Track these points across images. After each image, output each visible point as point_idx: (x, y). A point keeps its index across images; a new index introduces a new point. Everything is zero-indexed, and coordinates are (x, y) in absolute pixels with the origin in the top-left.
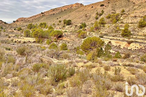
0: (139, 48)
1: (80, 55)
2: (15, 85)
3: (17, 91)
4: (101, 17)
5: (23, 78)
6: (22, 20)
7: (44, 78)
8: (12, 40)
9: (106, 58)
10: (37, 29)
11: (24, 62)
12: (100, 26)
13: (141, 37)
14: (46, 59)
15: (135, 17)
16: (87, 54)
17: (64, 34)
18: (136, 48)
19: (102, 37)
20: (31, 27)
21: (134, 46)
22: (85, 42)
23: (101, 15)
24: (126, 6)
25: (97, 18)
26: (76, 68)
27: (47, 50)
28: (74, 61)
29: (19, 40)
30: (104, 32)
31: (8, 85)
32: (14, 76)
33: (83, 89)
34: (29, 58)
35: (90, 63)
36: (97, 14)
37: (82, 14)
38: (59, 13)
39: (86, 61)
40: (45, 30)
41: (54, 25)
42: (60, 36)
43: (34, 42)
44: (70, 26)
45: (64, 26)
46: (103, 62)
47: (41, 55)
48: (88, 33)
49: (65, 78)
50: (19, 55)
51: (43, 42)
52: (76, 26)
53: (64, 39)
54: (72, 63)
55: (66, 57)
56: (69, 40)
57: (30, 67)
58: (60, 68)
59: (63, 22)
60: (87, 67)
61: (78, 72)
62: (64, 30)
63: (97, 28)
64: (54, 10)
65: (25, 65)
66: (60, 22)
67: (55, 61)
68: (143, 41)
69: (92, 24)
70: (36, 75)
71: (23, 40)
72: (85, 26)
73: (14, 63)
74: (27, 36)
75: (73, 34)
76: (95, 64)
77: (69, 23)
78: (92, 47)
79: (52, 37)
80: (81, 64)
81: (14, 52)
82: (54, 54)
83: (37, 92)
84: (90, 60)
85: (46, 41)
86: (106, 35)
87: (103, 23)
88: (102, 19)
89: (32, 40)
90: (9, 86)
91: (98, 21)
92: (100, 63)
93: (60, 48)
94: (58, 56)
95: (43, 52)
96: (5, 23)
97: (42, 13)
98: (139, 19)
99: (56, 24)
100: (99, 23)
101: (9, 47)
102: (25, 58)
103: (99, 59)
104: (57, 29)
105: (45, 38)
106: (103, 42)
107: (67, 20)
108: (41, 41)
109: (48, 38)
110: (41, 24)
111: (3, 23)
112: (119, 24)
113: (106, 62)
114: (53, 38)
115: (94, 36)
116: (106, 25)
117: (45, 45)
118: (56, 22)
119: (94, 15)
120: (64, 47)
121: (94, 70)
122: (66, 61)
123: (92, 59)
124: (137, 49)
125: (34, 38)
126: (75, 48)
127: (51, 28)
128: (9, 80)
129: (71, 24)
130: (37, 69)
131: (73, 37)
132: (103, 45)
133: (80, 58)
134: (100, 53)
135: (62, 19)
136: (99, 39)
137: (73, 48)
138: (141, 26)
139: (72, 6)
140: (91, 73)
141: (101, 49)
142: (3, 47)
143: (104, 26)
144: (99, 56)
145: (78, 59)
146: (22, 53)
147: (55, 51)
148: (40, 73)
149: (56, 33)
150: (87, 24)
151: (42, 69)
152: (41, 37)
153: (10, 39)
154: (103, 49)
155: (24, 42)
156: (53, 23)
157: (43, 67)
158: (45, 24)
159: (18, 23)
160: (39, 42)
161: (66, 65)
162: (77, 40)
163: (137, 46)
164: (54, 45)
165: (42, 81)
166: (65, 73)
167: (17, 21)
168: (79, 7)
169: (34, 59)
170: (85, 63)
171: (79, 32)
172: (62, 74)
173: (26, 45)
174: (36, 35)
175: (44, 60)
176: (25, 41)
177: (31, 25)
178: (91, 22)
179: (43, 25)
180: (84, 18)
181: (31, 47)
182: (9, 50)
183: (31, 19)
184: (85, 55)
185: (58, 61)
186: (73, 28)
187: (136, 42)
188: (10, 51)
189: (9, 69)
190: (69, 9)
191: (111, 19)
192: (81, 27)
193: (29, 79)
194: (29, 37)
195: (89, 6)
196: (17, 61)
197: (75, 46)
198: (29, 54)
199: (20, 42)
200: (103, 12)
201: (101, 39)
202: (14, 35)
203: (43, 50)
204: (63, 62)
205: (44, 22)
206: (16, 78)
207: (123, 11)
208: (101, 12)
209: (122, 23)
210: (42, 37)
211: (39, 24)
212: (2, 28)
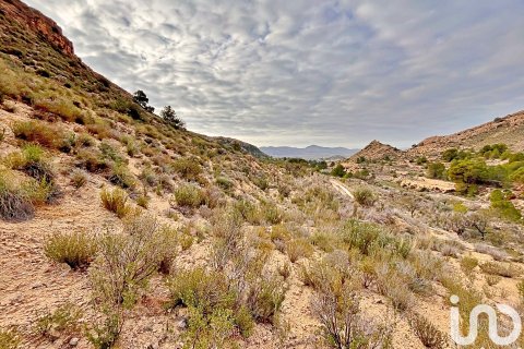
6: (435, 141)
8: (399, 182)
20: (452, 156)
29: (413, 184)
40: (498, 162)
43: (451, 192)
51: (477, 193)
74: (435, 176)
79: (514, 184)
85: (489, 193)
89: (445, 185)
96: (396, 150)
97: (497, 120)
105: (488, 184)
108: (473, 191)
109: (498, 186)
110: (487, 149)
111: (392, 150)
125: (452, 181)
153: (396, 180)
155: (424, 189)
158: (501, 148)
159: (423, 149)
160: (464, 193)
167: (422, 144)
174: (458, 176)
176: (427, 186)
177: (453, 151)
183: (458, 139)
194: (440, 178)
199: (413, 187)
202: (405, 173)
210: (479, 182)
211: (478, 147)
212: (387, 159)
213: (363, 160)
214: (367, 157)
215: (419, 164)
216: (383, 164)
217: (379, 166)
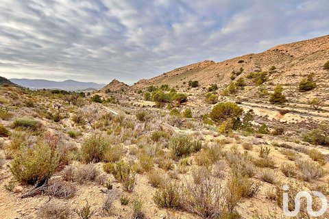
0: (300, 121)
1: (208, 125)
2: (133, 153)
3: (135, 161)
4: (240, 76)
5: (141, 147)
6: (143, 82)
7: (164, 150)
8: (132, 104)
9: (246, 132)
10: (158, 92)
11: (143, 128)
12: (237, 88)
13: (303, 105)
14: (166, 127)
15: (294, 75)
16: (217, 125)
17: (188, 98)
18: (294, 121)
19: (240, 103)
20: (151, 89)
21: (291, 118)
22: (216, 108)
23: (238, 74)
24: (277, 62)
25: (233, 79)
26: (202, 141)
27: (168, 116)
28: (200, 132)
29: (139, 104)
30: (243, 97)
31: (126, 152)
32: (133, 143)
33: (213, 170)
34: (148, 124)
35: (222, 137)
36: (234, 73)
37: (213, 73)
38: (184, 73)
39: (216, 133)
40: (167, 92)
41: (177, 87)
42: (183, 100)
43: (154, 106)
44: (197, 88)
45: (189, 89)
46: (241, 137)
47: (161, 122)
48: (219, 98)
49: (189, 153)
50: (138, 120)
51: (163, 106)
52: (204, 88)
53: (189, 104)
54: (197, 134)
55: (190, 127)
56: (193, 105)
57: (149, 134)
58: (183, 140)
59: (187, 84)
60: (218, 141)
61: (206, 148)
62: (189, 94)
63: (233, 92)
64: (177, 70)
65: (144, 132)
66: (184, 83)
67: (177, 130)
68: (307, 111)
69: (226, 86)
70: (155, 145)
71: (142, 104)
72: (216, 88)
73: (133, 129)
74: (147, 99)
75: (199, 99)
76: (228, 139)
77: (195, 85)
78: (226, 116)
79: (174, 101)
80: (209, 137)
81: (133, 117)
82: (175, 122)
83: (156, 165)
84: (222, 133)
85: (167, 105)
86: (244, 100)
87: (241, 85)
88: (241, 80)
89: (152, 103)
90: (127, 154)
91: (235, 81)
92: (237, 138)
93: (182, 115)
94: (180, 125)
95: (163, 118)
96: (126, 85)
97: (164, 74)
98: (300, 79)
99: (180, 86)
100: (236, 84)
101: (128, 111)
102: (144, 124)
103: (234, 132)
104: (180, 92)
105: (166, 102)
106: (241, 111)
107: (193, 81)
108: (161, 105)
109: (169, 103)
110: (163, 86)
112: (266, 85)
113: (245, 137)
114: (176, 103)
115: (229, 101)
116: (245, 87)
117: (165, 110)
118: (180, 83)
119: (229, 75)
120: (188, 114)
121: (227, 148)
122: (189, 132)
123: (226, 133)
124: (296, 122)
125: (154, 101)
126: (202, 116)
127: (173, 90)
128: (127, 147)
129: (197, 86)
130: (156, 138)
131: (199, 101)
132: (241, 114)
133: (208, 129)
134: (236, 125)
135: (187, 80)
136: (235, 106)
137: (199, 115)
138: (303, 89)
139: (200, 64)
140: (223, 150)
141: (238, 119)
142: (123, 110)
143: (242, 89)
144: (234, 128)
145: (205, 130)
146: (141, 118)
147: (177, 118)
148: (159, 142)
149: (179, 97)
150: (218, 85)
151: (161, 138)
152: (161, 101)
153: (130, 102)
154: (241, 120)
155: (144, 106)
156: (176, 85)
157: (163, 136)
158: (167, 86)
159: (139, 86)
160: (159, 107)
161: (189, 137)
162: (204, 105)
163: (296, 118)
164: (175, 111)
165: (162, 153)
166: (189, 147)
167: (138, 83)
168: (208, 65)
169: (153, 126)
170: (215, 136)
171: (208, 96)
172: (185, 147)
173: (145, 109)
174: (156, 99)
175: (164, 128)
177: (151, 87)
178: (224, 84)
179: (165, 87)
180: (215, 78)
181: (151, 112)
182: (129, 114)
183: (152, 81)
184: (215, 126)
185: (180, 130)
186: (200, 91)
187: (294, 112)
188: (129, 115)
189: (128, 135)
190: (196, 68)
191: (253, 79)
192: (210, 90)
193: (147, 149)
194: (149, 100)
195: (222, 63)
196: (136, 128)
197: (202, 113)
198: (148, 119)
199: (139, 106)
200: (242, 70)
201: (239, 105)
202: (134, 98)
203: (163, 116)
204: (187, 132)
205: (166, 84)
206: (134, 145)
207: (274, 68)
208: (239, 71)
209: (271, 84)
210: (163, 101)
211: (160, 86)
212: (123, 90)
213: (109, 91)
214: (111, 90)
215: (139, 93)
216: (121, 93)
217: (120, 95)
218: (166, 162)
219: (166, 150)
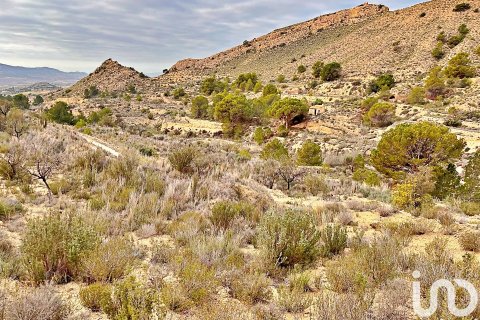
1: (365, 186)
2: (161, 259)
3: (167, 279)
4: (458, 49)
5: (183, 243)
6: (189, 66)
7: (245, 251)
8: (158, 127)
9: (470, 205)
10: (230, 96)
11: (188, 192)
12: (451, 83)
14: (251, 188)
16: (391, 185)
17: (311, 111)
19: (456, 125)
20: (211, 87)
22: (388, 139)
23: (454, 43)
25: (439, 56)
26: (350, 228)
27: (256, 160)
28: (344, 204)
29: (176, 127)
30: (465, 108)
31: (143, 256)
32: (160, 231)
33: (375, 305)
34: (204, 181)
35: (404, 217)
36: (441, 39)
37: (383, 40)
38: (300, 42)
39: (388, 207)
40: (253, 96)
41: (281, 80)
42: (298, 118)
43: (218, 134)
44: (336, 83)
45: (314, 86)
46: (458, 217)
47: (236, 175)
48: (399, 111)
49: (312, 259)
50: (176, 172)
51: (243, 134)
52: (357, 83)
53: (313, 126)
54: (335, 209)
55: (317, 189)
56: (327, 131)
57: (204, 209)
58: (297, 225)
59: (310, 71)
60: (393, 229)
61: (358, 245)
62: (313, 99)
63: (438, 92)
64: (283, 32)
65: (191, 204)
66: (302, 69)
67: (279, 198)
69: (419, 76)
70: (221, 238)
71: (186, 128)
72: (391, 83)
73: (161, 194)
74: (200, 114)
75: (343, 112)
76: (421, 222)
77: (332, 73)
78: (415, 161)
79: (272, 120)
80: (369, 218)
81: (162, 162)
82: (275, 176)
83: (223, 292)
84: (405, 206)
85: (253, 131)
86: (470, 116)
87: (462, 73)
88: (461, 60)
89: (212, 127)
90: (146, 261)
91: (444, 63)
92: (446, 221)
93: (296, 158)
94: (288, 184)
95: (243, 166)
96: (142, 76)
97: (247, 44)
99: (289, 77)
100: (447, 73)
101: (150, 147)
102: (191, 182)
103: (439, 204)
104: (290, 93)
105: (250, 121)
106: (461, 145)
107: (326, 62)
108: (239, 130)
109: (259, 124)
110: (242, 79)
111: (137, 77)
113: (469, 219)
114: (277, 124)
115: (425, 119)
116: (473, 80)
117: (250, 144)
118: (289, 69)
119: (429, 44)
120: (312, 156)
121: (418, 246)
122: (314, 203)
123: (415, 204)
125: (217, 121)
126: (349, 161)
127: (271, 90)
128: (146, 242)
129: (338, 77)
130: (223, 219)
131: (343, 120)
132: (460, 156)
133: (366, 196)
134: (444, 184)
135: (309, 62)
136: (443, 132)
137: (342, 158)
139: (346, 14)
140: (406, 252)
141: (451, 168)
142: (134, 145)
143: (465, 85)
144: (438, 194)
145: (356, 199)
146: (183, 165)
147: (279, 165)
148: (231, 231)
149: (287, 109)
150: (397, 75)
151: (239, 220)
152: (239, 120)
153: (153, 123)
154: (460, 170)
155: (191, 134)
156: (277, 73)
157: (242, 213)
158: (254, 79)
159: (176, 77)
160: (231, 135)
161: (314, 216)
162: (357, 130)
164: (276, 146)
165: (239, 259)
166: (313, 243)
167: (175, 69)
168: (370, 19)
169: (216, 186)
170: (384, 214)
171: (368, 106)
172: (303, 243)
173: (194, 141)
174: (223, 114)
175: (246, 191)
176: (193, 130)
177: (211, 81)
179: (248, 81)
180: (388, 54)
181: (209, 149)
182: (150, 154)
183: (212, 65)
184: (385, 188)
185: (289, 199)
186: (344, 92)
188: (151, 158)
189: (147, 211)
190: (335, 27)
192: (374, 88)
193: (200, 248)
194: (205, 118)
195: (409, 11)
196: (170, 190)
197: (350, 153)
198: (203, 170)
199: (178, 133)
200: (464, 31)
201: (453, 130)
202: (163, 112)
203: (243, 160)
204: (306, 203)
205: (251, 71)
206: (165, 238)
208: (456, 33)
210: (242, 120)
211: (234, 77)
212: (133, 90)
213: (95, 92)
214: (101, 88)
215: (176, 98)
216: (129, 98)
217: (124, 103)
218: (251, 283)
219: (250, 250)
